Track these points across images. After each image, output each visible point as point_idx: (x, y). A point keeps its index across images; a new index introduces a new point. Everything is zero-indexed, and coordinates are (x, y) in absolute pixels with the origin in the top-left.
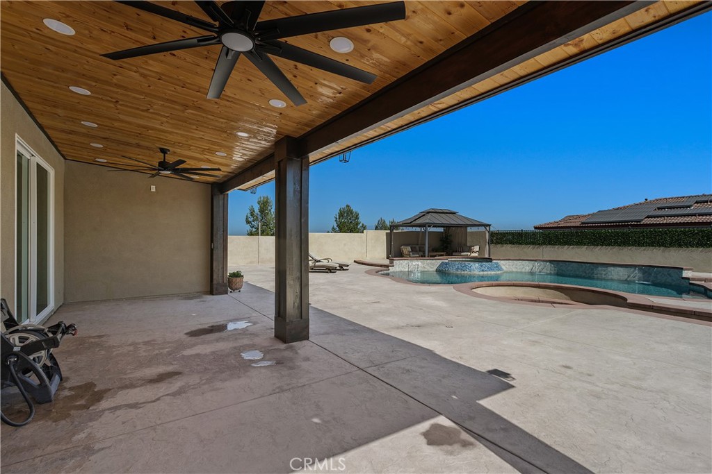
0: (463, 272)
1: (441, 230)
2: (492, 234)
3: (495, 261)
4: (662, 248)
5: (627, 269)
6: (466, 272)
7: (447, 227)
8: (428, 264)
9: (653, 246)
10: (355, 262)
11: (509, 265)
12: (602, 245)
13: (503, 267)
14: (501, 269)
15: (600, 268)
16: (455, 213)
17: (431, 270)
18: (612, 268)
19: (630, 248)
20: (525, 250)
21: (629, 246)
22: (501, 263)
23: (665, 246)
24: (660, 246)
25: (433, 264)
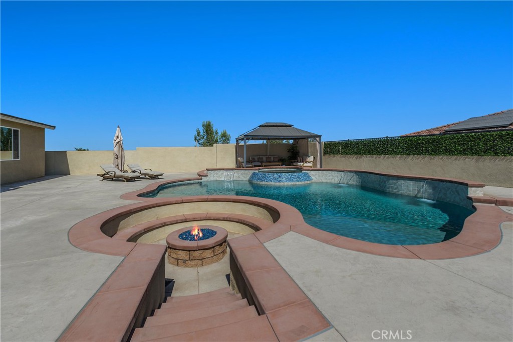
0: (261, 183)
1: (291, 142)
2: (327, 145)
3: (304, 172)
4: (475, 157)
5: (418, 183)
6: (263, 183)
7: (296, 139)
8: (242, 174)
9: (465, 154)
11: (319, 176)
12: (414, 154)
13: (313, 178)
14: (309, 179)
15: (391, 181)
16: (291, 126)
17: (245, 179)
18: (402, 181)
19: (441, 157)
20: (351, 160)
22: (311, 173)
23: (479, 155)
24: (473, 154)
25: (247, 174)
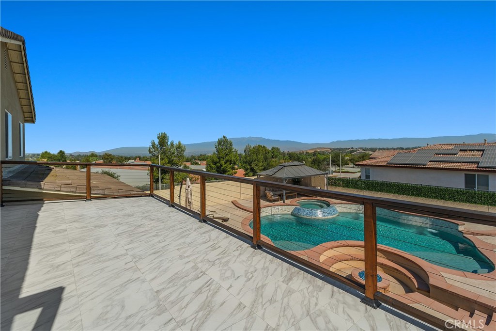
3: (332, 205)
4: (443, 201)
8: (285, 209)
10: (232, 202)
12: (404, 195)
13: (338, 209)
17: (288, 213)
18: (412, 217)
19: (422, 198)
21: (421, 197)
23: (445, 200)
24: (441, 199)
25: (289, 209)
